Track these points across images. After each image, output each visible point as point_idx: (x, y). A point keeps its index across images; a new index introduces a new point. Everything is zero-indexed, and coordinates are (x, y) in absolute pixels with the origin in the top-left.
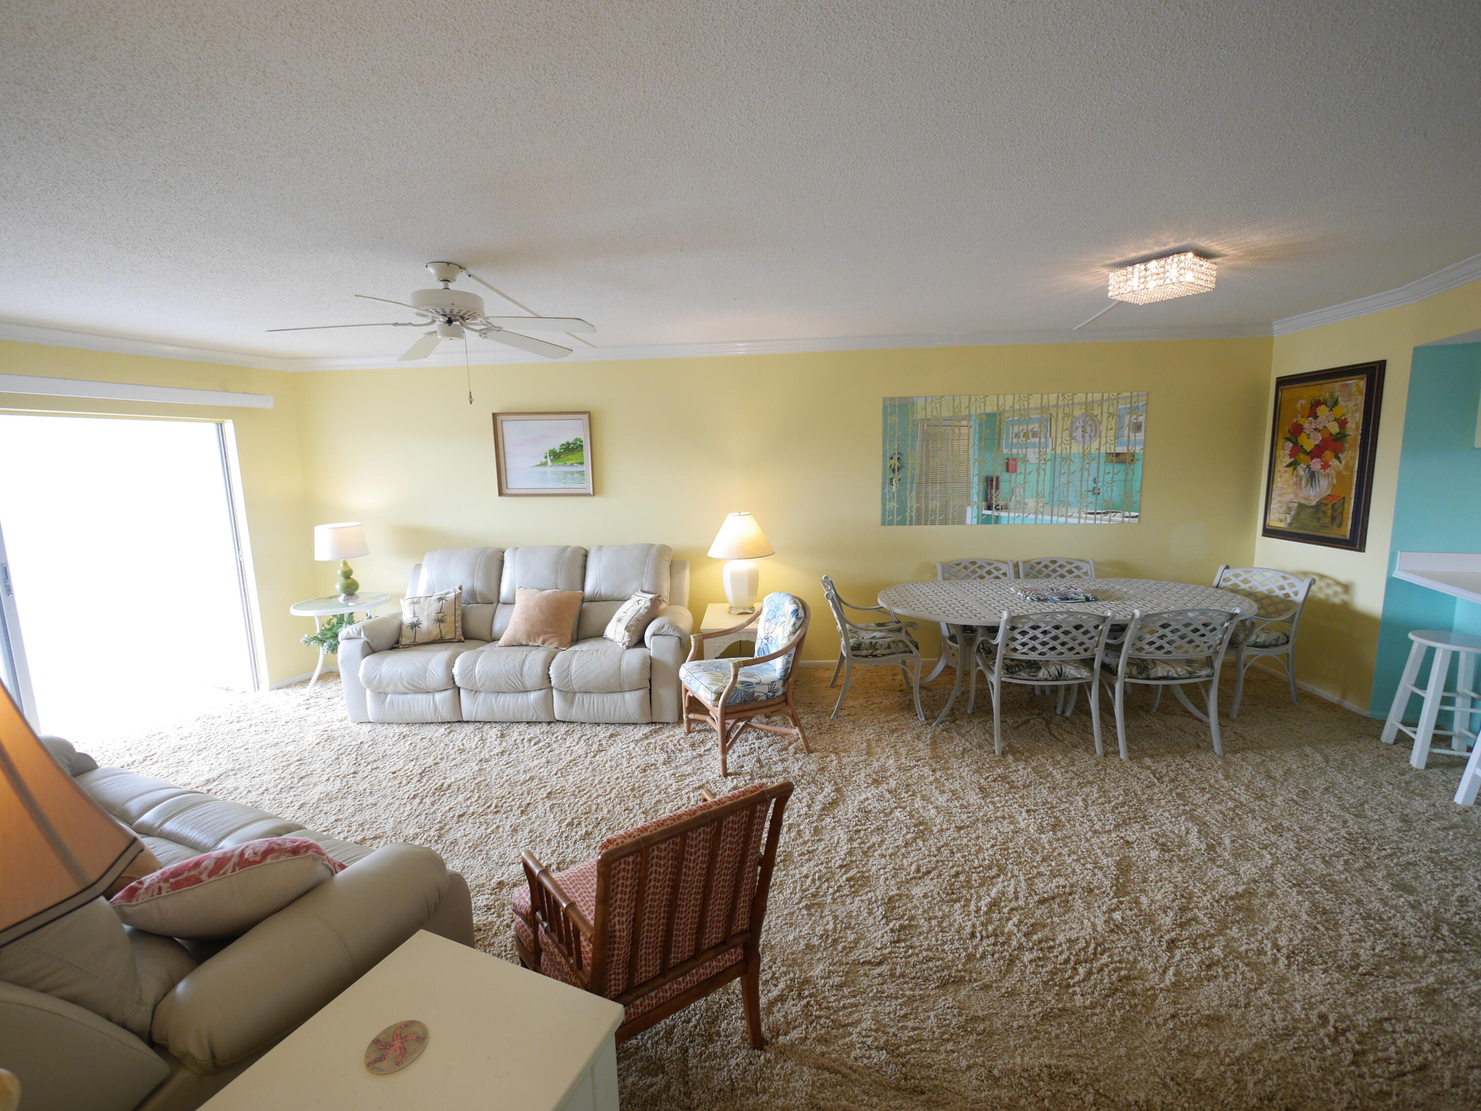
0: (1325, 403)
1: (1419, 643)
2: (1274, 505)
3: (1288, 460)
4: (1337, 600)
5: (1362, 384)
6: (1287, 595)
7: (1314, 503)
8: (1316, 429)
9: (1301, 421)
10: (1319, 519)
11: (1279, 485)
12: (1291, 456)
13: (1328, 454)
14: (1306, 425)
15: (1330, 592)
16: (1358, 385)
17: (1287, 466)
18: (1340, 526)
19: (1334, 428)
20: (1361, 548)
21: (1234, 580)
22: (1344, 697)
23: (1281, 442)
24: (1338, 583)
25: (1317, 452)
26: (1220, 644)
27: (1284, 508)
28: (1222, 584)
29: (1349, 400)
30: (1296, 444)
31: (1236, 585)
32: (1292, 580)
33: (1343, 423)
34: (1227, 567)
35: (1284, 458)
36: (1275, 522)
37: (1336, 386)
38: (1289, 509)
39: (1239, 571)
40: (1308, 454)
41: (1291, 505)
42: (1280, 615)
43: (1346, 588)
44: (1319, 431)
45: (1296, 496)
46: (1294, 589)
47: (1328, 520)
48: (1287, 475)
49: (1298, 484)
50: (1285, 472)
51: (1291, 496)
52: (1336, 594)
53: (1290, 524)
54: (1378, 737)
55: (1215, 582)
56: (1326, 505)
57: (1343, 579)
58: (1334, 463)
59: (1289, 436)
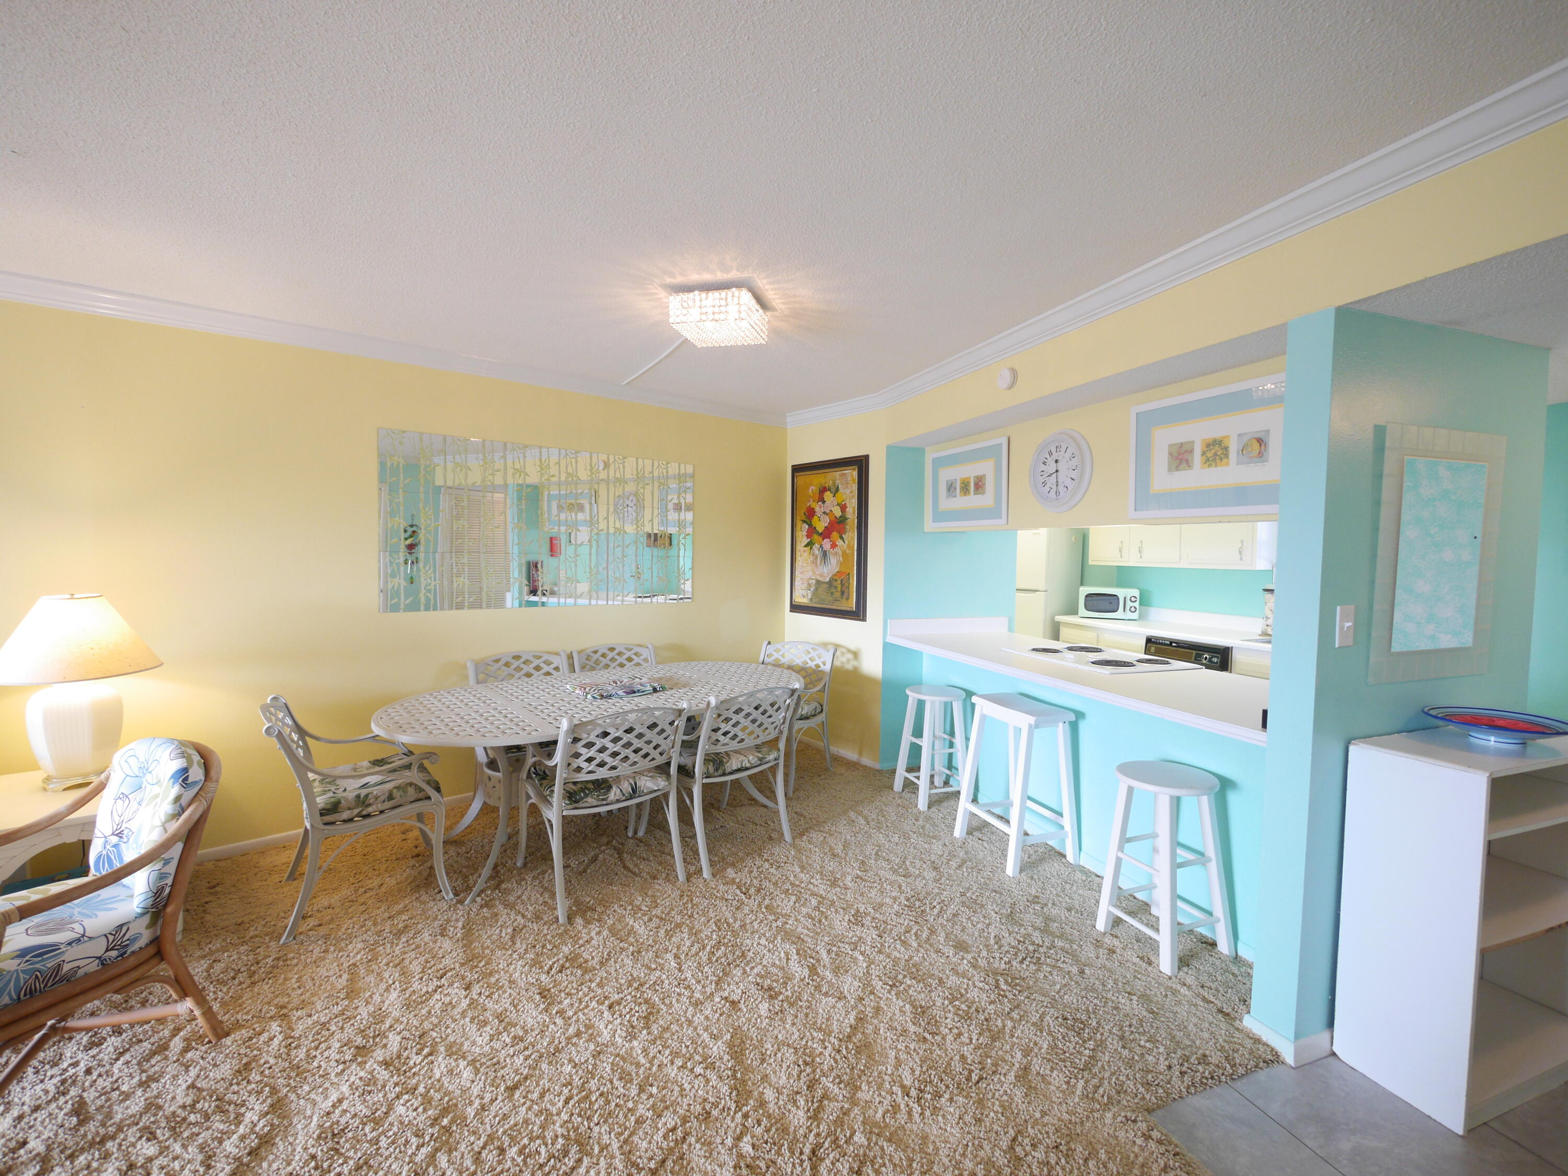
0: (829, 490)
1: (913, 697)
2: (797, 583)
3: (806, 541)
4: (849, 667)
5: (855, 473)
6: (818, 666)
7: (827, 580)
8: (824, 513)
9: (813, 505)
10: (832, 594)
11: (800, 563)
12: (808, 536)
13: (835, 535)
14: (817, 509)
15: (843, 659)
16: (852, 475)
17: (805, 546)
18: (847, 599)
19: (838, 512)
20: (864, 619)
21: (776, 655)
22: (860, 754)
23: (799, 523)
24: (849, 651)
25: (826, 534)
26: (784, 723)
27: (806, 585)
28: (767, 660)
29: (847, 488)
30: (810, 525)
31: (777, 660)
32: (820, 651)
33: (843, 508)
34: (769, 643)
35: (802, 540)
36: (800, 599)
37: (835, 476)
38: (809, 585)
39: (779, 646)
40: (821, 534)
41: (811, 581)
42: (815, 686)
43: (856, 655)
44: (827, 515)
45: (814, 573)
46: (822, 660)
47: (839, 594)
48: (806, 554)
49: (814, 562)
50: (804, 551)
51: (810, 573)
52: (849, 660)
53: (811, 599)
54: (891, 787)
55: (761, 660)
56: (836, 580)
57: (852, 647)
58: (839, 542)
59: (805, 519)
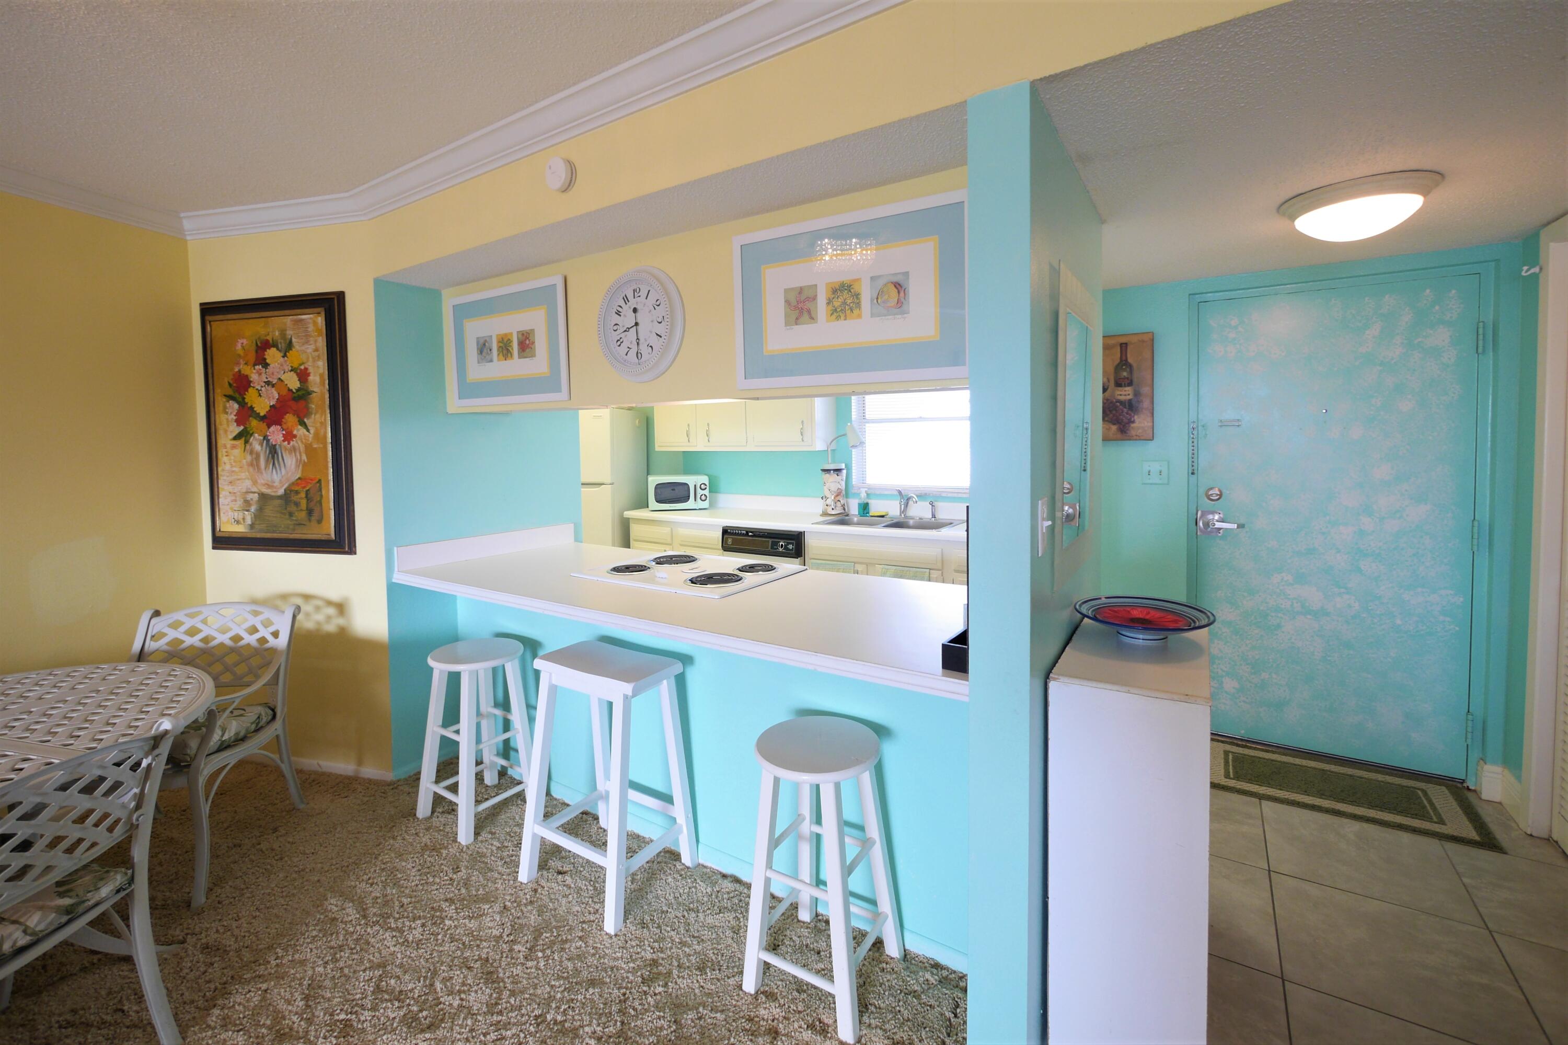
0: (275, 345)
1: (439, 669)
2: (224, 500)
3: (237, 430)
4: (331, 628)
5: (320, 320)
6: (263, 640)
7: (281, 492)
8: (268, 383)
9: (246, 370)
10: (291, 514)
11: (228, 467)
12: (239, 422)
13: (290, 419)
14: (254, 377)
15: (320, 617)
16: (315, 323)
17: (235, 438)
18: (320, 521)
19: (293, 382)
20: (352, 550)
21: (172, 634)
22: (360, 762)
23: (220, 401)
24: (329, 603)
25: (274, 417)
27: (240, 502)
28: (151, 645)
29: (307, 342)
30: (242, 404)
31: (177, 642)
32: (267, 614)
33: (303, 375)
34: (157, 613)
35: (228, 428)
36: (230, 525)
37: (285, 322)
38: (247, 503)
39: (179, 616)
40: (263, 419)
41: (250, 496)
42: (257, 677)
43: (341, 608)
44: (273, 386)
45: (255, 483)
46: (272, 629)
47: (303, 515)
48: (237, 452)
49: (255, 464)
50: (234, 447)
51: (248, 484)
52: (329, 618)
53: (252, 526)
55: (137, 647)
56: (297, 493)
57: (334, 596)
58: (300, 431)
59: (230, 392)
